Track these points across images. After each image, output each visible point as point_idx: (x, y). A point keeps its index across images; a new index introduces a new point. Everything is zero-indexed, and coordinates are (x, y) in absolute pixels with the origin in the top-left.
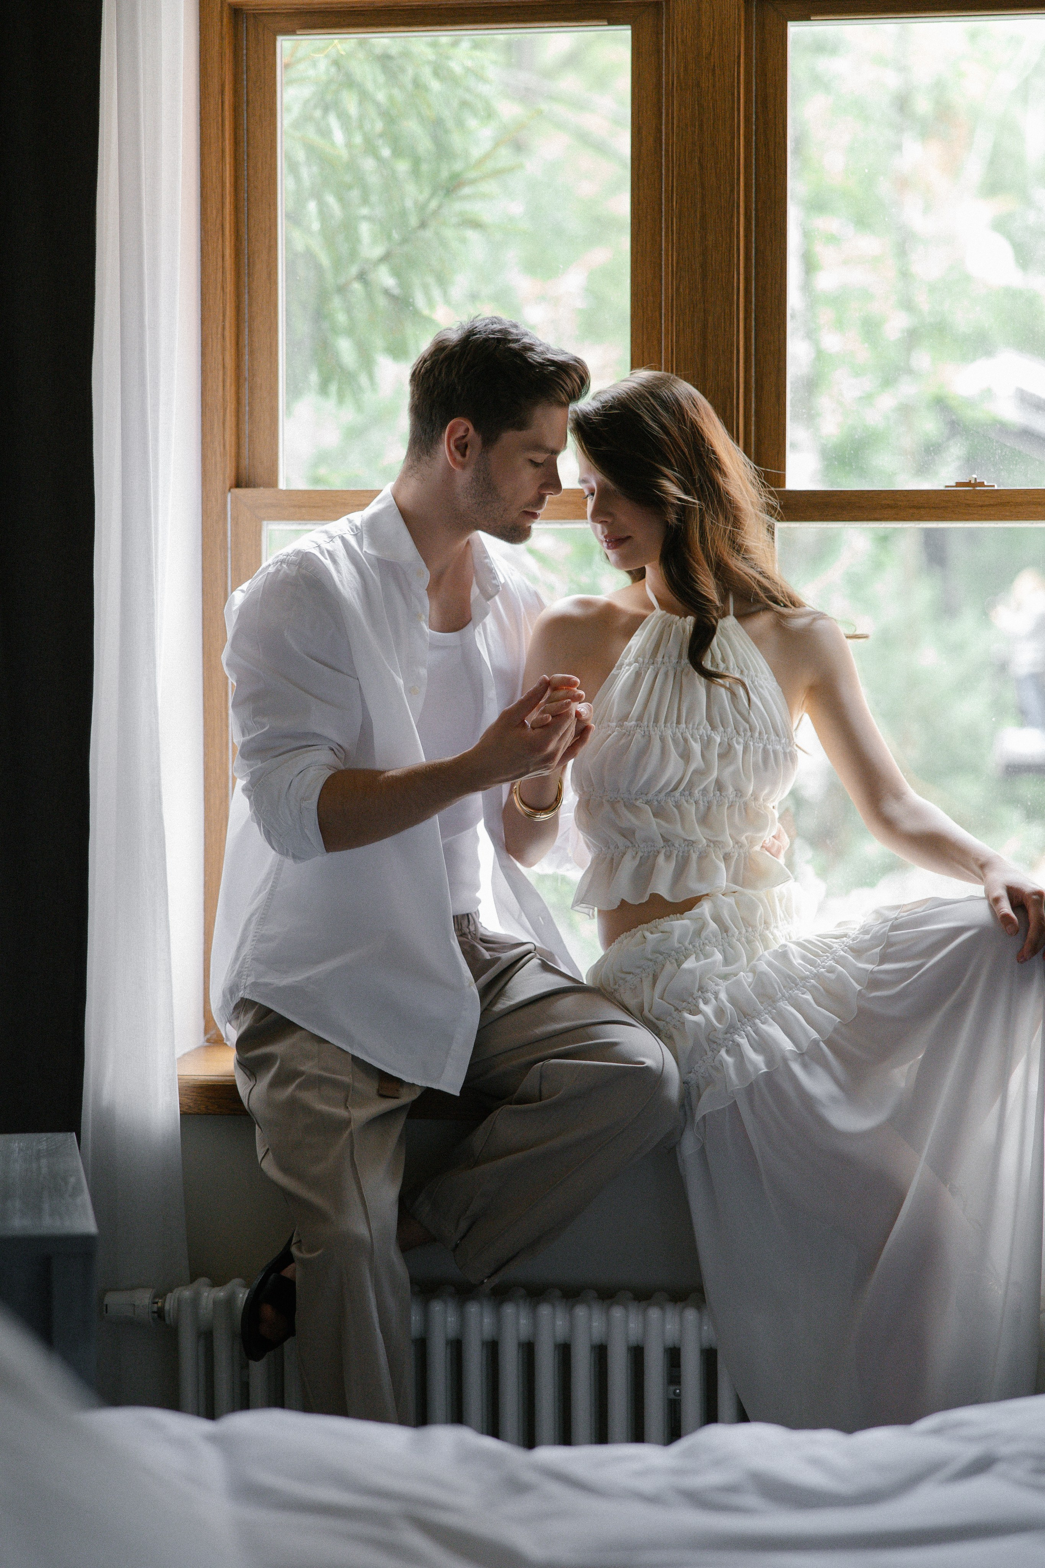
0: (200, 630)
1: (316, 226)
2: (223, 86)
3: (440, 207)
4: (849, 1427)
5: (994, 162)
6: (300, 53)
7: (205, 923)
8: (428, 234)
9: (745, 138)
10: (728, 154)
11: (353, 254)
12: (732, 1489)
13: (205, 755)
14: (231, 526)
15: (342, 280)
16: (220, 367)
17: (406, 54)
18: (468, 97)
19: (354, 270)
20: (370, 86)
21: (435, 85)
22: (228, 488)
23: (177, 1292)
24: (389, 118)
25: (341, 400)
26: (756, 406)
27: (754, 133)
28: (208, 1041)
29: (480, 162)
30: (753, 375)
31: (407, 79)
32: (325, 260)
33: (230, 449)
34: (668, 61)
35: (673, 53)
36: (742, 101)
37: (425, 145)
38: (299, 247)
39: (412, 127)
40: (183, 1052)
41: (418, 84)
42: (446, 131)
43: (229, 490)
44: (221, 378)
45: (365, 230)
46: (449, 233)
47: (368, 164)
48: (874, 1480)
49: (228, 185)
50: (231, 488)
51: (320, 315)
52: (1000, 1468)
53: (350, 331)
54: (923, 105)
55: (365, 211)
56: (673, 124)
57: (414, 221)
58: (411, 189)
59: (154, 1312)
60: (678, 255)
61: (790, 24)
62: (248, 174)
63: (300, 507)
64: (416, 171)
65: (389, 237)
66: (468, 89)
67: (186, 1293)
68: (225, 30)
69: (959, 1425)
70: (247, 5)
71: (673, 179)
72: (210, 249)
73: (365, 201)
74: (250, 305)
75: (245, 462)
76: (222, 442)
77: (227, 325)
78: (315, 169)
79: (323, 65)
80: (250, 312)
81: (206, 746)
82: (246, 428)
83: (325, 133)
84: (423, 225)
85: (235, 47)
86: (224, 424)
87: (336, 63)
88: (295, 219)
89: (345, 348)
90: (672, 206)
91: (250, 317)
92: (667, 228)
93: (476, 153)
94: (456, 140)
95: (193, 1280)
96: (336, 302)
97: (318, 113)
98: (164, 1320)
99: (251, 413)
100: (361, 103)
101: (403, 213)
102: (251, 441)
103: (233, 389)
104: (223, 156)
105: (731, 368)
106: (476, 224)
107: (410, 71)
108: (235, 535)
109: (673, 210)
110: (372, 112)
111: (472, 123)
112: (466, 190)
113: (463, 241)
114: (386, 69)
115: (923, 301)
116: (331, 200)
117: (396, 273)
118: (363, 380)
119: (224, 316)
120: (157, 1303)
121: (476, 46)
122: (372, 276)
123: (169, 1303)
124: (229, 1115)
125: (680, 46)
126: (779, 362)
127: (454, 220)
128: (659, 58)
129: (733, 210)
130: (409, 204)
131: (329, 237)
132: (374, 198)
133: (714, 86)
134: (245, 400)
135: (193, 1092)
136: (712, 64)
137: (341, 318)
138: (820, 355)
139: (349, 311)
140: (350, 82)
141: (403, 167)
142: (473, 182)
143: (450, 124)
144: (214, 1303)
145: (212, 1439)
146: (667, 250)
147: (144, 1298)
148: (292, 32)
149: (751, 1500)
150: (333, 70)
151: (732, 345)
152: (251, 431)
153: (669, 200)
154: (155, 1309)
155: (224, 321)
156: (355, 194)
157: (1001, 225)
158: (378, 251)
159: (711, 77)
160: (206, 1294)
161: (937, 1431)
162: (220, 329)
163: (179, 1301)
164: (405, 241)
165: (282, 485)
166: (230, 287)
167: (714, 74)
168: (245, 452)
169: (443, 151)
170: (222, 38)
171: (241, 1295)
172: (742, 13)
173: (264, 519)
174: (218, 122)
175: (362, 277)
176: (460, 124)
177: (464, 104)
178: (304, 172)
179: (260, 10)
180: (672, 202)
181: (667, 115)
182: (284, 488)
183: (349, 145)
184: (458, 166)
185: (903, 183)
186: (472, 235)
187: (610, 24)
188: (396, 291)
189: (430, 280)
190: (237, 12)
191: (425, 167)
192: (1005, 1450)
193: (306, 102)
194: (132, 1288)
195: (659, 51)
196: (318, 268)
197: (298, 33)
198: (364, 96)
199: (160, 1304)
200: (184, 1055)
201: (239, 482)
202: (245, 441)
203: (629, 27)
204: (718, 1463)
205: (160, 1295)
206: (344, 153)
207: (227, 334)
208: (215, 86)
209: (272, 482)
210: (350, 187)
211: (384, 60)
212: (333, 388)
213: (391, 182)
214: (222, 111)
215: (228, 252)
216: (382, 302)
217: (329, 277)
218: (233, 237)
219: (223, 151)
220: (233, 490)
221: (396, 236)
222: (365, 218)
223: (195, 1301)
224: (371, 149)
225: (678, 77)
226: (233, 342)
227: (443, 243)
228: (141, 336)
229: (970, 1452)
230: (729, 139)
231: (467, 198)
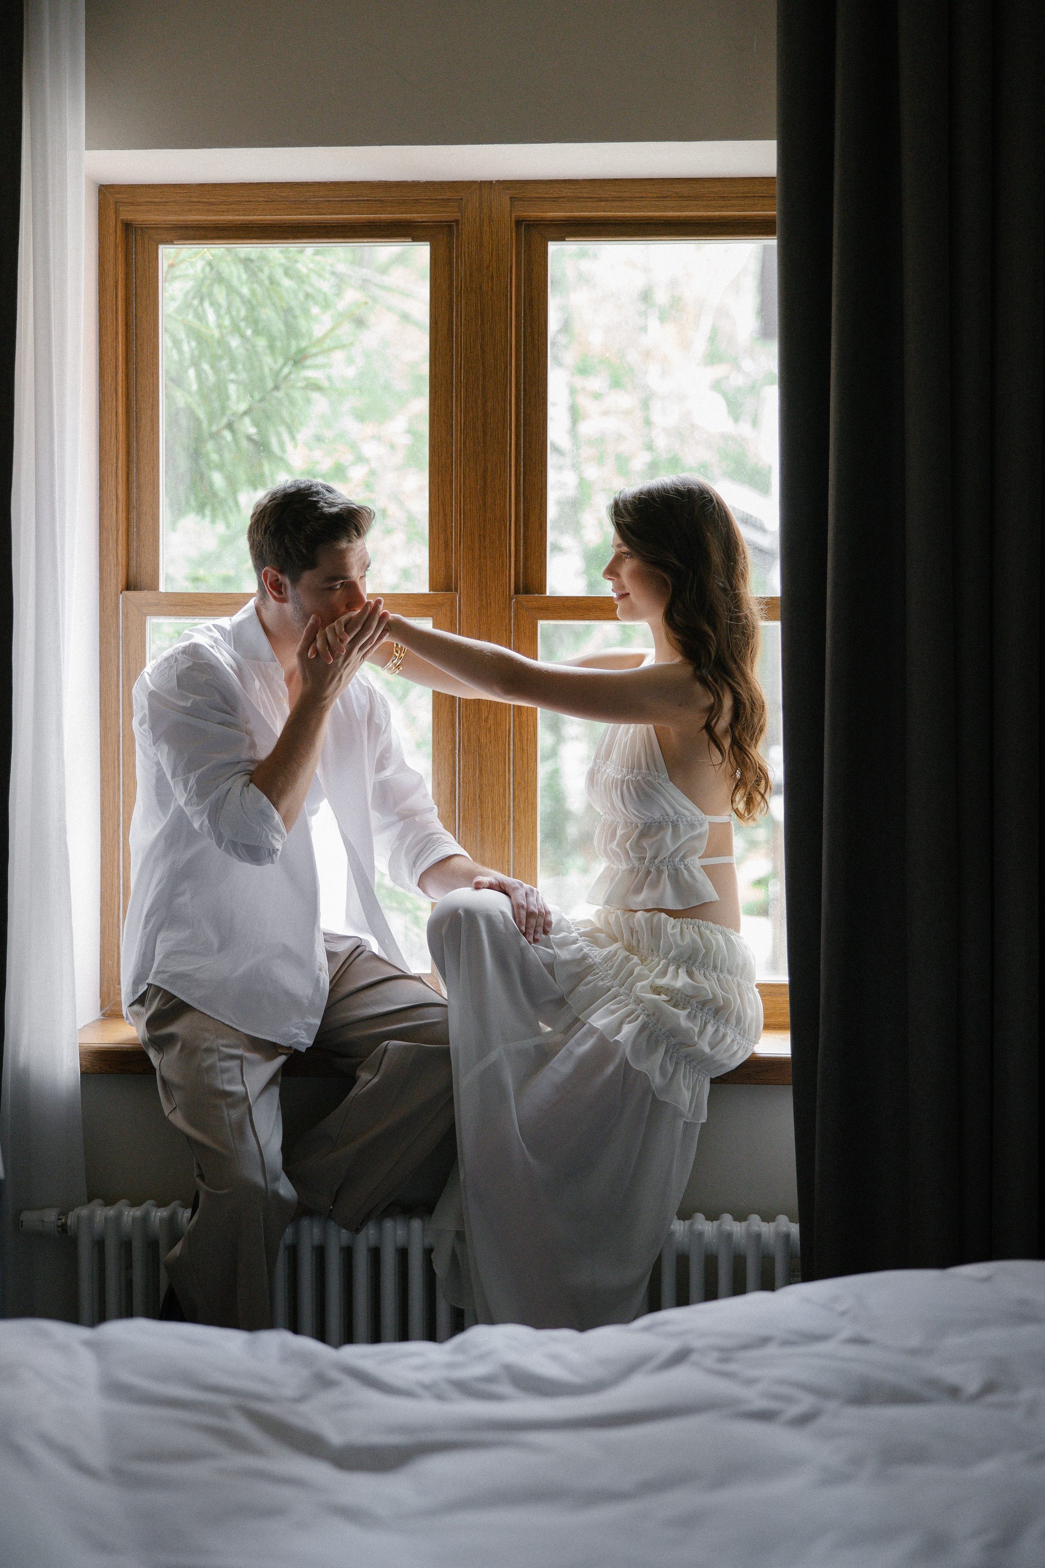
0: (98, 701)
1: (195, 387)
2: (116, 282)
3: (290, 373)
4: (583, 1324)
5: (713, 338)
6: (181, 257)
7: (101, 924)
8: (280, 394)
9: (516, 328)
10: (503, 341)
11: (224, 409)
12: (489, 1379)
13: (102, 795)
14: (122, 619)
15: (214, 428)
16: (114, 498)
17: (263, 258)
18: (310, 290)
19: (225, 421)
20: (235, 282)
21: (286, 282)
22: (120, 590)
23: (77, 1210)
24: (251, 306)
25: (213, 521)
26: (524, 531)
27: (523, 325)
28: (103, 1015)
29: (320, 341)
30: (522, 508)
31: (264, 276)
32: (201, 414)
33: (122, 560)
34: (457, 271)
35: (461, 264)
36: (513, 301)
37: (278, 326)
38: (181, 404)
39: (268, 314)
40: (82, 1025)
41: (272, 280)
42: (295, 317)
43: (121, 592)
44: (114, 507)
45: (232, 389)
46: (297, 395)
47: (234, 342)
48: (599, 1373)
49: (120, 358)
50: (122, 590)
51: (196, 455)
52: (695, 1357)
53: (220, 467)
54: (661, 297)
55: (232, 376)
56: (461, 317)
57: (270, 384)
58: (268, 360)
59: (59, 1226)
60: (465, 417)
61: (549, 243)
62: (136, 350)
63: (175, 605)
64: (271, 347)
65: (252, 396)
66: (312, 286)
67: (84, 1212)
68: (118, 240)
69: (664, 1323)
70: (136, 221)
71: (461, 361)
72: (106, 408)
73: (233, 369)
74: (138, 451)
75: (133, 570)
76: (115, 554)
77: (120, 466)
78: (194, 344)
79: (200, 264)
80: (138, 455)
81: (102, 789)
82: (134, 544)
83: (201, 317)
84: (276, 388)
85: (126, 252)
86: (117, 541)
87: (210, 264)
88: (178, 381)
89: (218, 479)
90: (461, 380)
91: (138, 459)
92: (457, 396)
93: (318, 331)
94: (302, 323)
95: (90, 1200)
96: (210, 446)
97: (196, 302)
98: (67, 1233)
99: (138, 534)
100: (228, 295)
101: (262, 379)
102: (138, 554)
103: (124, 515)
104: (117, 338)
105: (505, 502)
106: (318, 388)
107: (267, 271)
108: (126, 628)
109: (461, 382)
110: (237, 302)
111: (315, 310)
112: (309, 362)
113: (308, 401)
114: (246, 268)
115: (661, 442)
116: (206, 367)
117: (256, 424)
118: (231, 503)
119: (117, 458)
120: (61, 1219)
121: (317, 253)
122: (236, 425)
123: (71, 1219)
124: (117, 1073)
125: (467, 259)
126: (541, 499)
127: (300, 384)
128: (451, 267)
129: (507, 384)
130: (267, 371)
131: (204, 396)
132: (240, 367)
133: (492, 289)
134: (134, 522)
135: (89, 1056)
136: (491, 273)
137: (215, 457)
138: (583, 483)
139: (219, 451)
140: (220, 279)
141: (261, 343)
142: (315, 355)
143: (298, 312)
144: (106, 1218)
145: (89, 1344)
146: (456, 413)
147: (51, 1216)
148: (170, 242)
149: (505, 1388)
150: (208, 269)
151: (506, 485)
152: (138, 547)
153: (459, 375)
154: (60, 1224)
155: (117, 462)
156: (225, 363)
157: (717, 386)
158: (243, 407)
159: (490, 283)
160: (99, 1212)
161: (647, 1329)
162: (114, 468)
163: (78, 1218)
164: (262, 400)
165: (162, 588)
166: (122, 437)
167: (492, 280)
168: (133, 563)
169: (292, 331)
170: (116, 246)
171: (126, 1213)
172: (514, 235)
173: (147, 614)
174: (112, 309)
175: (230, 426)
176: (306, 312)
177: (307, 295)
178: (186, 348)
179: (146, 224)
180: (461, 377)
181: (457, 311)
182: (164, 591)
183: (220, 326)
184: (303, 344)
185: (647, 355)
186: (315, 396)
187: (413, 241)
188: (255, 437)
189: (283, 430)
190: (128, 226)
191: (278, 344)
192: (697, 1343)
193: (187, 293)
194: (43, 1208)
195: (450, 262)
196: (197, 420)
197: (175, 243)
198: (231, 290)
199: (63, 1220)
200: (84, 1026)
201: (130, 586)
202: (133, 554)
203: (428, 243)
204: (482, 1358)
205: (64, 1213)
206: (216, 334)
207: (120, 472)
208: (110, 282)
209: (154, 587)
210: (220, 358)
211: (247, 262)
212: (208, 511)
213: (252, 354)
214: (116, 301)
215: (121, 410)
216: (245, 444)
217: (205, 425)
218: (124, 398)
219: (117, 333)
220: (126, 593)
221: (257, 396)
222: (232, 381)
223: (91, 1218)
224: (236, 329)
225: (466, 282)
226: (124, 478)
227: (292, 402)
228: (52, 474)
229: (672, 1346)
230: (503, 329)
231: (309, 367)
